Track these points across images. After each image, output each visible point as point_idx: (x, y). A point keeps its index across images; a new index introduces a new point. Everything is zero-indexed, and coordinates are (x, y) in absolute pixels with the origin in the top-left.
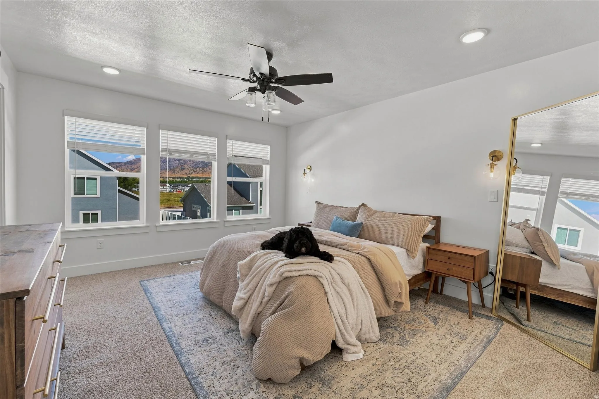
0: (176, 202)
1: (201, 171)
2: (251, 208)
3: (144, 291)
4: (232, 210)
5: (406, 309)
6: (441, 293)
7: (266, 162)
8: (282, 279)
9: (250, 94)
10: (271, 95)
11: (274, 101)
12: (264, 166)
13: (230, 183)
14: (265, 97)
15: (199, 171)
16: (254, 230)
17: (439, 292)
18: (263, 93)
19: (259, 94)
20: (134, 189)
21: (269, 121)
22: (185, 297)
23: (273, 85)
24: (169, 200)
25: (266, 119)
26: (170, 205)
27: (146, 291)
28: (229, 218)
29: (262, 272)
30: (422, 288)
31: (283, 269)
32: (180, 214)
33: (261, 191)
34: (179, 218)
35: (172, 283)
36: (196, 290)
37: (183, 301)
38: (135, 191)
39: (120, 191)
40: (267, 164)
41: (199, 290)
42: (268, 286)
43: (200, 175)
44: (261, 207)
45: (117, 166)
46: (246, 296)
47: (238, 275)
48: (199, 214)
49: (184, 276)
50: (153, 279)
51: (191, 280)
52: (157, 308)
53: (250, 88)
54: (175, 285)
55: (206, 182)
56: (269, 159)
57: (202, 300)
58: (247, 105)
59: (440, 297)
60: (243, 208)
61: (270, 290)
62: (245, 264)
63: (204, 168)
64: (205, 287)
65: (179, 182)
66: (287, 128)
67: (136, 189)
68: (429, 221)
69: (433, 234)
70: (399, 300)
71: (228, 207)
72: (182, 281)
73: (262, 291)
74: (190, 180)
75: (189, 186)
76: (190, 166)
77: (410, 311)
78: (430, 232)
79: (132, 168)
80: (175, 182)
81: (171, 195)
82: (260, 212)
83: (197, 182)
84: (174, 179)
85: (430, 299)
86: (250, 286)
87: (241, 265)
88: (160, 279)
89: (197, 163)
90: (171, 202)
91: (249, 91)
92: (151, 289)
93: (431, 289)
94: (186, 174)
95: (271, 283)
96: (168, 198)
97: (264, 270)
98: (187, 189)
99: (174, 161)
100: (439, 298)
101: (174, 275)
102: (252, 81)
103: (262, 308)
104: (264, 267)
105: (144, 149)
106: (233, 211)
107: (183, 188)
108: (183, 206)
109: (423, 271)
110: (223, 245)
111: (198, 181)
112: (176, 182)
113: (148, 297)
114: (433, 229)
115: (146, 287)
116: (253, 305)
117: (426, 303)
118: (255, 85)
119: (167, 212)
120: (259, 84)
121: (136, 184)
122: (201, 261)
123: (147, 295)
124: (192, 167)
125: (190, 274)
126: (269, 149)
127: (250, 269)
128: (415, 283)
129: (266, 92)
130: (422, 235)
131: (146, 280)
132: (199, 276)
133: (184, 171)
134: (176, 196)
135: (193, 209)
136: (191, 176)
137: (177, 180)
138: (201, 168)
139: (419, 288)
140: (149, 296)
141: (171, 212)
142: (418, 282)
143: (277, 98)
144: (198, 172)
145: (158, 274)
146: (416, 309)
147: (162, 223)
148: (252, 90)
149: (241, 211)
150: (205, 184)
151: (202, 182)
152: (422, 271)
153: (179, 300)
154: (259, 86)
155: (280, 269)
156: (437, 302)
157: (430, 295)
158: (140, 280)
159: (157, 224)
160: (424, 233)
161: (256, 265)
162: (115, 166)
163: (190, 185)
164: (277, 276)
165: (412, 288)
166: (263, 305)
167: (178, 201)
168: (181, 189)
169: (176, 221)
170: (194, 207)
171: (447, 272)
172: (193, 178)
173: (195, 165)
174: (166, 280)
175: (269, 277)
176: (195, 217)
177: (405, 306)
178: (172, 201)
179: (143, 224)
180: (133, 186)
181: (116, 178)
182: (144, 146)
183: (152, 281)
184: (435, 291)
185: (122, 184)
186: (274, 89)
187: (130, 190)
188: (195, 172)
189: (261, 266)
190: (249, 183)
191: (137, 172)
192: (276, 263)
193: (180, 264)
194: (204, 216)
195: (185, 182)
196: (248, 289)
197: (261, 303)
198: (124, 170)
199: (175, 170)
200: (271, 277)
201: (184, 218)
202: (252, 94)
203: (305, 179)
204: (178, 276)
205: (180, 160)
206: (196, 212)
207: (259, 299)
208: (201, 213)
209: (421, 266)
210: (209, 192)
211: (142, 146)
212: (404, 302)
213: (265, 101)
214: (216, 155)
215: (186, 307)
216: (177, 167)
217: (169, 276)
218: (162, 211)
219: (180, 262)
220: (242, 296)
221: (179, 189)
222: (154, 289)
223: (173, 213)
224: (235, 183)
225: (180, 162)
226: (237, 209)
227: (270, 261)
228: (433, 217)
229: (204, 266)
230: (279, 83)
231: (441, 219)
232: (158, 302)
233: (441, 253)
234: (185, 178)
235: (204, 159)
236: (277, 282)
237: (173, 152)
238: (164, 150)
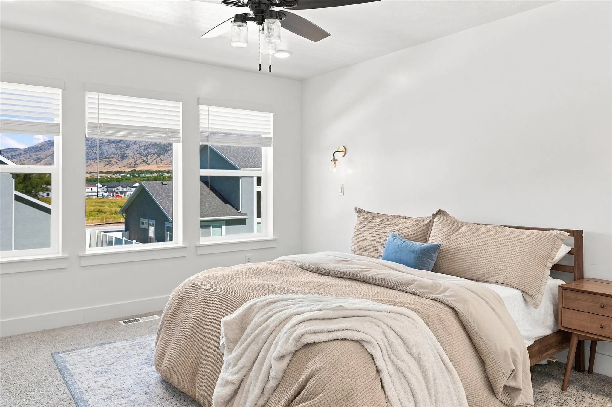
0: (112, 214)
1: (155, 161)
2: (242, 222)
3: (60, 371)
4: (209, 227)
5: (526, 401)
6: (590, 371)
7: (267, 142)
8: (299, 346)
9: (238, 26)
10: (273, 26)
11: (279, 37)
12: (264, 149)
13: (204, 180)
14: (263, 29)
15: (151, 160)
16: (249, 261)
17: (587, 368)
18: (260, 23)
19: (252, 25)
20: (41, 193)
21: (270, 71)
22: (129, 382)
23: (277, 9)
24: (100, 211)
25: (265, 68)
26: (102, 220)
27: (62, 371)
28: (204, 241)
29: (264, 336)
30: (554, 361)
31: (301, 329)
32: (119, 235)
33: (259, 193)
34: (118, 242)
35: (108, 356)
36: (150, 369)
37: (126, 387)
38: (43, 196)
39: (17, 198)
40: (269, 145)
41: (154, 368)
42: (275, 359)
43: (153, 167)
44: (259, 220)
45: (12, 155)
46: (236, 378)
47: (222, 341)
48: (151, 234)
49: (127, 344)
50: (74, 350)
51: (140, 351)
52: (81, 401)
53: (237, 16)
54: (113, 360)
55: (164, 179)
56: (271, 136)
57: (159, 385)
58: (233, 44)
59: (588, 377)
60: (229, 223)
61: (278, 368)
62: (233, 320)
63: (159, 155)
64: (164, 363)
65: (117, 180)
66: (302, 81)
67: (45, 194)
68: (563, 240)
69: (571, 262)
70: (512, 384)
71: (201, 221)
72: (124, 351)
73: (265, 368)
74: (136, 175)
75: (134, 186)
76: (136, 153)
77: (533, 403)
78: (564, 258)
79: (38, 158)
80: (111, 181)
81: (103, 202)
82: (259, 230)
83: (148, 179)
84: (109, 176)
85: (570, 382)
86: (244, 360)
87: (226, 323)
88: (87, 350)
89: (149, 146)
90: (104, 215)
91: (235, 21)
92: (70, 368)
93: (571, 363)
94: (129, 165)
95: (281, 355)
96: (99, 208)
97: (268, 331)
98: (131, 191)
99: (108, 143)
100: (586, 379)
101: (110, 343)
102: (240, 4)
103: (266, 399)
104: (268, 326)
105: (59, 124)
106: (211, 227)
107: (125, 190)
108: (124, 221)
109: (555, 331)
110: (194, 288)
111: (150, 177)
112: (112, 179)
113: (66, 382)
114: (569, 253)
115: (63, 364)
116: (250, 394)
117: (563, 389)
118: (246, 10)
119: (97, 232)
120: (252, 9)
121: (44, 186)
122: (157, 317)
123: (64, 379)
124: (140, 153)
125: (138, 340)
126: (271, 119)
127: (243, 329)
128: (540, 352)
129: (264, 21)
130: (550, 265)
131: (63, 352)
132: (153, 344)
133: (126, 161)
134: (112, 204)
135: (142, 226)
136: (138, 169)
137: (114, 176)
138: (154, 154)
139: (548, 361)
140: (67, 379)
141: (105, 232)
142: (546, 350)
143: (285, 32)
144: (149, 162)
145: (82, 340)
146: (544, 400)
147: (89, 251)
148: (241, 19)
149: (224, 227)
150: (162, 183)
151: (156, 179)
152: (552, 330)
153: (120, 387)
154: (252, 13)
155: (297, 329)
156: (584, 388)
157: (571, 374)
158: (53, 352)
159: (81, 254)
160: (553, 261)
161: (253, 322)
162: (9, 155)
163: (137, 185)
164: (290, 341)
165: (535, 362)
166: (267, 394)
167: (116, 213)
168: (121, 193)
169: (114, 246)
170: (143, 223)
171: (600, 332)
172: (141, 172)
173: (145, 149)
174: (96, 350)
175: (277, 343)
176: (145, 240)
177: (524, 395)
178: (105, 213)
179: (58, 253)
180: (39, 188)
181: (11, 175)
182: (58, 120)
183: (73, 354)
184: (579, 367)
185: (21, 186)
186: (279, 15)
187: (35, 196)
188: (144, 161)
189: (263, 324)
190: (237, 179)
191: (46, 164)
192: (288, 318)
193: (122, 322)
194: (160, 238)
195: (128, 179)
196: (240, 365)
197: (263, 390)
198: (25, 162)
199: (111, 159)
200: (280, 343)
201: (126, 243)
202: (240, 26)
203: (335, 170)
204: (118, 344)
205: (120, 141)
206: (147, 230)
207: (259, 384)
208: (156, 232)
209: (550, 321)
210: (169, 196)
211: (55, 119)
212: (522, 388)
213: (263, 36)
214: (181, 131)
215: (132, 398)
216: (114, 154)
217: (102, 344)
218: (89, 231)
219: (120, 319)
220: (230, 378)
221: (117, 193)
222: (76, 367)
223: (108, 234)
224: (213, 178)
225: (118, 146)
226: (217, 224)
227: (278, 314)
228: (568, 231)
229: (162, 324)
230: (287, 6)
231: (584, 235)
232: (83, 390)
233: (587, 297)
234: (128, 173)
235: (160, 138)
236: (292, 353)
237: (107, 128)
238: (93, 126)
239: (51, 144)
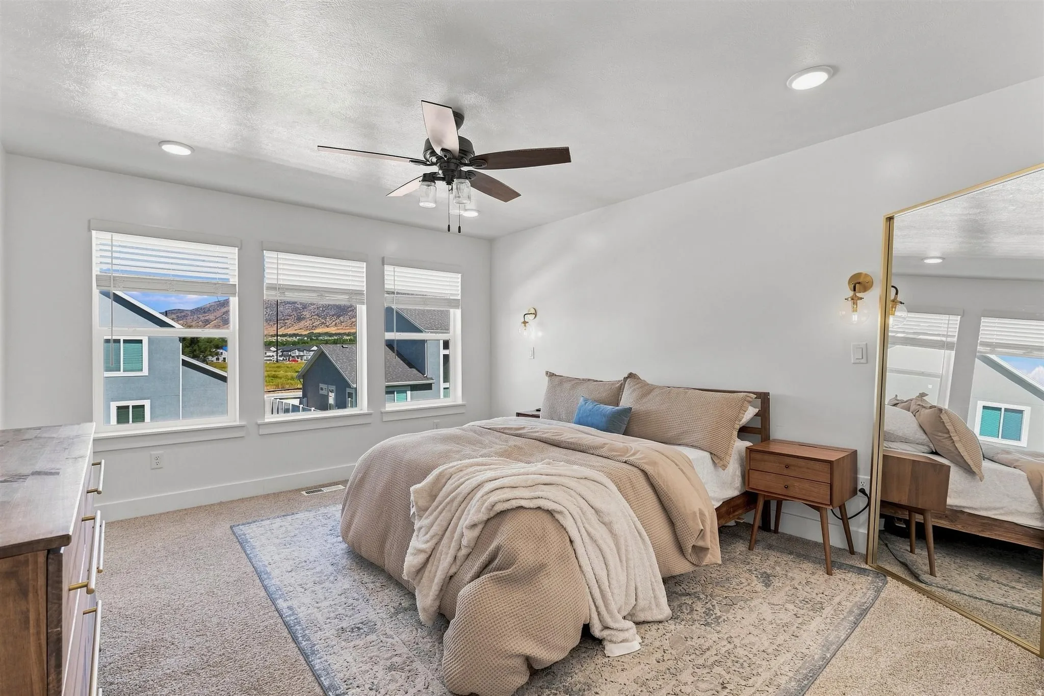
0: (288, 379)
1: (334, 323)
2: (428, 387)
3: (240, 543)
4: (393, 393)
5: (713, 560)
6: (776, 531)
7: (454, 303)
8: (492, 514)
9: (426, 186)
10: (463, 187)
11: (469, 197)
12: (452, 311)
13: (390, 344)
14: (452, 190)
15: (330, 322)
16: (437, 426)
17: (773, 527)
18: (449, 183)
19: (441, 185)
20: (210, 358)
21: (460, 231)
22: (315, 553)
23: (466, 169)
24: (275, 377)
25: (454, 229)
26: (277, 386)
27: (243, 543)
28: (390, 407)
29: (455, 504)
30: (742, 522)
31: (493, 498)
32: (296, 402)
33: (446, 358)
34: (295, 409)
35: (290, 528)
36: (335, 540)
37: (312, 559)
38: (213, 361)
39: (185, 363)
40: (457, 307)
41: (340, 539)
42: (466, 528)
43: (332, 330)
44: (447, 385)
45: (178, 317)
46: (427, 546)
47: (413, 510)
48: (331, 401)
49: (312, 514)
50: (254, 522)
51: (324, 521)
52: (265, 574)
53: (424, 175)
54: (297, 532)
55: (346, 342)
56: (459, 297)
57: (346, 556)
58: (422, 204)
59: (775, 536)
60: (414, 388)
61: (470, 536)
62: (422, 489)
63: (339, 317)
64: (351, 534)
65: (294, 343)
66: (490, 241)
67: (214, 359)
68: (749, 402)
69: (758, 424)
70: (700, 543)
71: (387, 387)
72: (308, 523)
73: (456, 536)
74: (313, 338)
75: (312, 349)
76: (313, 314)
77: (720, 562)
78: (751, 420)
79: (207, 320)
80: (286, 343)
81: (278, 367)
82: (446, 396)
83: (327, 342)
84: (284, 339)
85: (757, 542)
86: (435, 529)
87: (416, 492)
88: (268, 522)
89: (327, 307)
90: (279, 380)
91: (423, 180)
92: (251, 540)
93: (758, 523)
94: (307, 328)
95: (472, 524)
96: (273, 373)
97: (459, 499)
98: (308, 355)
99: (283, 304)
100: (772, 539)
101: (293, 514)
102: (428, 163)
103: (458, 567)
104: (459, 494)
105: (235, 285)
106: (396, 393)
107: (302, 354)
108: (301, 387)
109: (742, 492)
110: (382, 455)
111: (330, 340)
112: (287, 342)
113: (247, 555)
114: (757, 415)
115: (243, 536)
116: (442, 561)
118: (435, 169)
120: (441, 168)
121: (214, 350)
122: (341, 487)
123: (245, 552)
124: (317, 315)
125: (323, 510)
126: (459, 280)
127: (433, 497)
128: (728, 513)
129: (453, 181)
130: (738, 427)
131: (243, 524)
132: (339, 514)
133: (302, 324)
134: (288, 369)
135: (321, 392)
136: (316, 331)
137: (290, 339)
138: (333, 316)
139: (736, 522)
140: (248, 552)
141: (280, 399)
142: (734, 512)
144: (328, 324)
145: (262, 512)
146: (732, 560)
147: (269, 418)
148: (429, 178)
149: (409, 393)
150: (342, 346)
151: (335, 342)
152: (740, 491)
153: (304, 559)
154: (440, 172)
155: (489, 498)
156: (770, 547)
157: (758, 535)
158: (232, 525)
159: (260, 422)
160: (741, 423)
161: (444, 490)
162: (175, 316)
163: (315, 348)
164: (483, 510)
165: (723, 523)
166: (458, 563)
167: (292, 378)
168: (298, 357)
169: (290, 414)
170: (322, 389)
171: (784, 492)
172: (320, 334)
173: (323, 311)
174: (278, 522)
175: (469, 511)
176: (324, 407)
177: (712, 554)
178: (281, 378)
179: (235, 421)
180: (208, 353)
181: (178, 339)
182: (234, 281)
183: (253, 526)
184: (765, 526)
185: (188, 350)
186: (468, 175)
187: (204, 361)
188: (323, 323)
189: (454, 491)
190: (423, 342)
191: (217, 327)
192: (479, 486)
193: (304, 493)
194: (341, 405)
195: (305, 343)
196: (431, 532)
197: (455, 558)
198: (193, 324)
199: (287, 321)
200: (471, 512)
201: (304, 410)
202: (429, 186)
203: (525, 333)
204: (301, 516)
205: (295, 303)
206: (327, 397)
207: (452, 552)
208: (336, 398)
209: (738, 482)
210: (352, 361)
211: (230, 279)
212: (710, 547)
213: (452, 196)
214: (365, 292)
215: (318, 569)
216: (290, 316)
217: (284, 516)
218: (269, 398)
219: (302, 490)
220: (424, 546)
221: (293, 357)
222: (258, 539)
223: (285, 401)
224: (400, 342)
225: (294, 306)
226: (402, 389)
227: (469, 481)
228: (754, 393)
229: (348, 493)
230: (477, 166)
231: (771, 397)
232: (266, 563)
233: (773, 458)
234: (305, 335)
235: (342, 300)
236: (484, 521)
237: (287, 289)
238: (272, 287)
239: (225, 303)
